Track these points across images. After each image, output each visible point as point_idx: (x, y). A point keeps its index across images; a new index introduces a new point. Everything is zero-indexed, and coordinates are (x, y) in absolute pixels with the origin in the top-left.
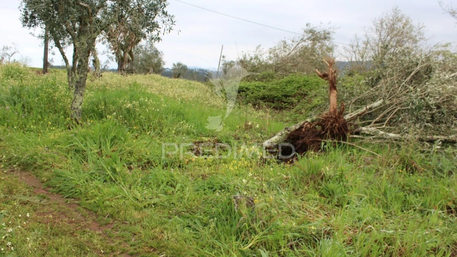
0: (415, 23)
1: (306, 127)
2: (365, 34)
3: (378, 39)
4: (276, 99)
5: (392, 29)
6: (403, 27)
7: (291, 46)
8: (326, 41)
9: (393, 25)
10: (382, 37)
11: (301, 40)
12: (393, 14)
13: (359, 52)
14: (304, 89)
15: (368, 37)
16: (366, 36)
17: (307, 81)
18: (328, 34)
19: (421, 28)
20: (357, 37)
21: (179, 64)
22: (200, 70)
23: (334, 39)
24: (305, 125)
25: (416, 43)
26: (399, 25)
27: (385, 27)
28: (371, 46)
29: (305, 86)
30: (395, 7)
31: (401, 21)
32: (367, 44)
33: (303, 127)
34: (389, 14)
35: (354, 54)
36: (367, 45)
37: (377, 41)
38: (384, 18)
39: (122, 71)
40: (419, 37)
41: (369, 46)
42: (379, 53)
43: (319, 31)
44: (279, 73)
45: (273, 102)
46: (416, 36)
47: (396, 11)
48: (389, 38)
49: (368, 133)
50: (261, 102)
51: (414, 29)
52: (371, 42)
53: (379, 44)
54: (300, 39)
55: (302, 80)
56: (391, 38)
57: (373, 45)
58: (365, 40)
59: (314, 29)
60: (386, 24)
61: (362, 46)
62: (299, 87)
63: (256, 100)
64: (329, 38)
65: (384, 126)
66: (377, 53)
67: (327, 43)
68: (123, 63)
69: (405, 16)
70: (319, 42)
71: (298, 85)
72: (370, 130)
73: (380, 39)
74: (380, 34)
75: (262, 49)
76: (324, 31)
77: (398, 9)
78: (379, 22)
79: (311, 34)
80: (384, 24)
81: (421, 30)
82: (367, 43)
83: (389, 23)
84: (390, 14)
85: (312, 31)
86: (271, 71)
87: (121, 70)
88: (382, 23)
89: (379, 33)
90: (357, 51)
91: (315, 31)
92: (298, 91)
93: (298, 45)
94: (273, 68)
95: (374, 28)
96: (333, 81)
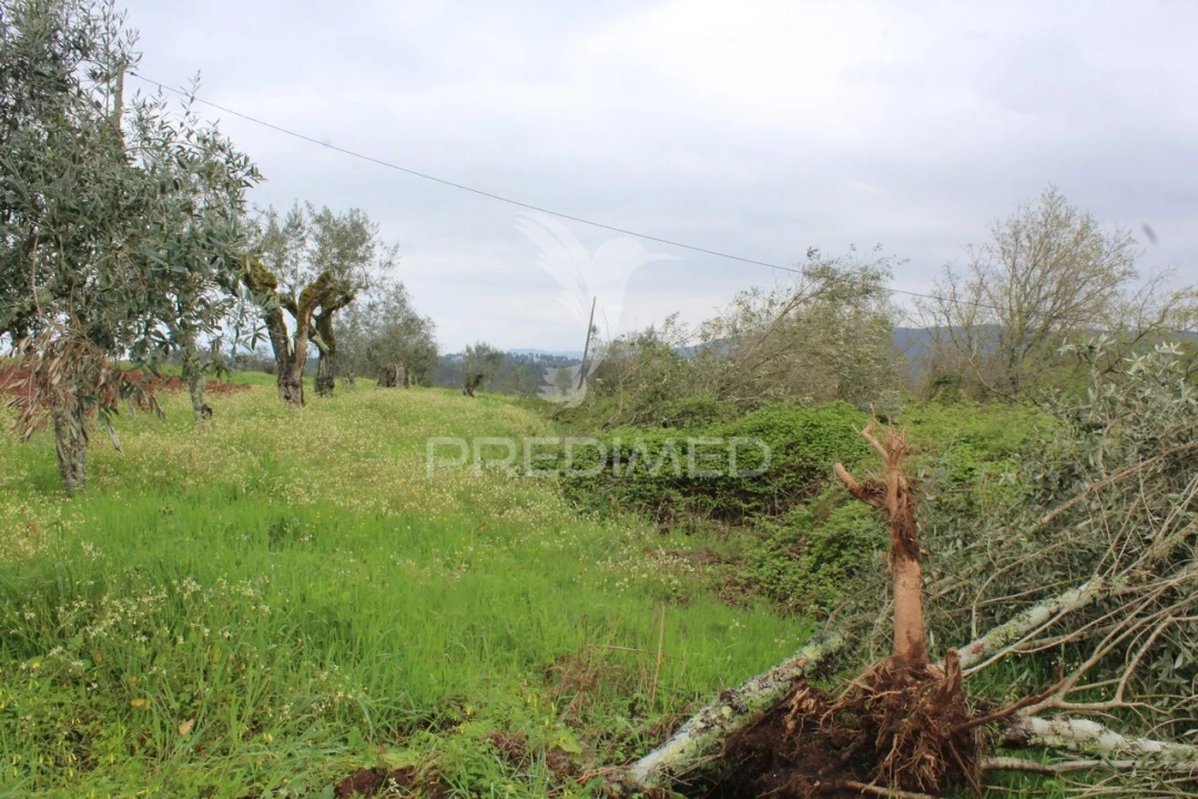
0: (1105, 229)
1: (800, 711)
2: (972, 263)
3: (1008, 275)
4: (722, 484)
5: (1044, 246)
6: (1077, 243)
7: (764, 316)
8: (871, 300)
9: (1047, 235)
10: (1020, 272)
11: (795, 299)
12: (1043, 206)
13: (960, 315)
14: (806, 450)
15: (982, 271)
16: (976, 268)
17: (815, 426)
18: (873, 278)
19: (1124, 245)
20: (952, 272)
21: (481, 349)
22: (544, 357)
23: (891, 292)
24: (794, 702)
25: (1113, 285)
26: (1066, 237)
27: (1025, 243)
28: (991, 297)
29: (809, 442)
30: (1050, 190)
31: (1067, 226)
32: (979, 290)
33: (788, 710)
34: (1034, 208)
35: (944, 317)
36: (979, 295)
37: (1007, 282)
38: (1021, 219)
39: (290, 388)
40: (1122, 269)
41: (984, 294)
42: (1012, 316)
43: (847, 270)
44: (733, 398)
45: (713, 494)
46: (1111, 267)
47: (1052, 199)
48: (1038, 272)
49: (1058, 742)
50: (676, 496)
51: (1106, 248)
52: (990, 285)
53: (1011, 289)
54: (791, 296)
55: (800, 423)
56: (1044, 274)
57: (997, 293)
58: (975, 279)
59: (833, 266)
60: (1028, 236)
61: (966, 297)
62: (790, 446)
63: (660, 489)
64: (879, 289)
65: (1117, 701)
66: (1007, 315)
67: (873, 304)
68: (293, 366)
69: (1078, 213)
70: (849, 303)
71: (789, 439)
72: (1066, 731)
73: (1014, 276)
74: (1014, 263)
75: (684, 324)
76: (865, 269)
77: (1057, 194)
78: (1008, 231)
79: (823, 280)
80: (1023, 235)
81: (1126, 249)
82: (979, 288)
83: (1036, 233)
84: (1038, 208)
85: (824, 272)
86: (707, 396)
87: (286, 385)
88: (1016, 234)
89: (1009, 261)
90: (954, 311)
91: (835, 272)
92: (789, 458)
93: (786, 312)
94: (715, 382)
95: (997, 246)
96: (907, 524)
